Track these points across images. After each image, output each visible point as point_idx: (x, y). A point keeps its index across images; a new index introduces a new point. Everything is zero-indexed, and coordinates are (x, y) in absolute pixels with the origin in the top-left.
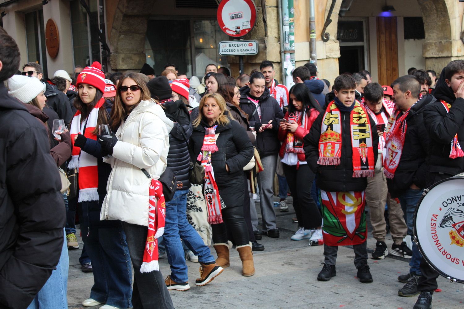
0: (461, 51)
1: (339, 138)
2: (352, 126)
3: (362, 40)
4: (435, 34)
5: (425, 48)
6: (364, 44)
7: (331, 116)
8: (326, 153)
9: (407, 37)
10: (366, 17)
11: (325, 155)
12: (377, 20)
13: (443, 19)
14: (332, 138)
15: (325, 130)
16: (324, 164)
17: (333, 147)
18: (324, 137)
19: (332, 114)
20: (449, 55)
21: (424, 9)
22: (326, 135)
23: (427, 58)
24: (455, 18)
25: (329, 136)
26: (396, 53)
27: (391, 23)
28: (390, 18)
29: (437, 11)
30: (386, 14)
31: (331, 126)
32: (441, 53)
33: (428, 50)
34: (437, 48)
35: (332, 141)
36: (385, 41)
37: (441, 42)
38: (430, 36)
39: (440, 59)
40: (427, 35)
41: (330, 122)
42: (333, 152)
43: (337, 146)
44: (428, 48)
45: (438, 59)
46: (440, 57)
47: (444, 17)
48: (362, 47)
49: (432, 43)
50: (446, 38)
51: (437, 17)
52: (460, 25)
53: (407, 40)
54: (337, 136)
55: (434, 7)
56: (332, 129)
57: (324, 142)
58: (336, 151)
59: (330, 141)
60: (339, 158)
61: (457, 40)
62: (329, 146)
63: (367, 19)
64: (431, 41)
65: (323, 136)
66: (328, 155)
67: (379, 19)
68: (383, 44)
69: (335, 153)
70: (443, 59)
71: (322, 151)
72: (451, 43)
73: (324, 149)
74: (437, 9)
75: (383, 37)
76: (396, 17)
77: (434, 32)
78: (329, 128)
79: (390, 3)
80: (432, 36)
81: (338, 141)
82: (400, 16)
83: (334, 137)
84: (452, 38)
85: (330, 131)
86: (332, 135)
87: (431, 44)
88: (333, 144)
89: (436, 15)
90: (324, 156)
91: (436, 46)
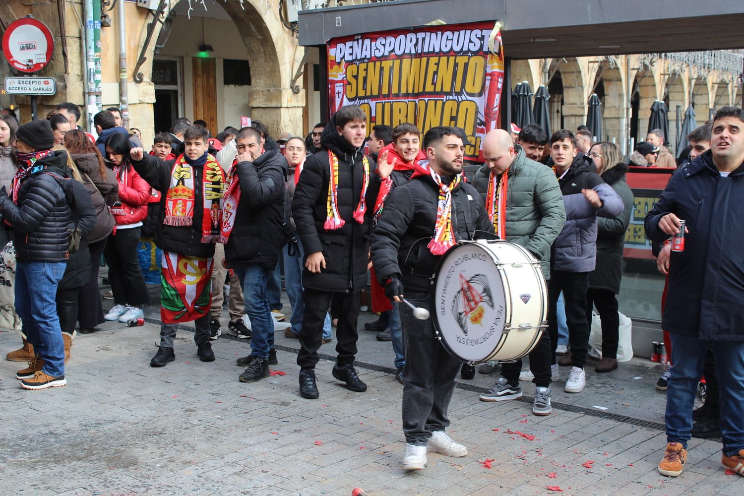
0: (291, 102)
1: (191, 195)
2: (204, 183)
3: (176, 84)
4: (262, 81)
5: (251, 95)
6: (178, 88)
7: (182, 169)
8: (176, 212)
9: (227, 82)
10: (180, 57)
11: (174, 213)
12: (193, 61)
13: (271, 64)
14: (183, 194)
15: (175, 184)
16: (174, 225)
17: (185, 205)
18: (174, 193)
19: (182, 167)
20: (279, 106)
21: (250, 51)
22: (176, 191)
23: (253, 108)
24: (285, 64)
25: (180, 192)
26: (215, 100)
27: (208, 65)
28: (207, 59)
29: (265, 55)
30: (203, 54)
31: (182, 180)
32: (269, 103)
33: (255, 99)
34: (265, 97)
35: (184, 198)
36: (202, 86)
37: (269, 90)
38: (257, 82)
39: (269, 110)
40: (253, 81)
41: (181, 176)
42: (184, 211)
43: (189, 204)
44: (255, 97)
45: (266, 109)
46: (268, 107)
47: (273, 62)
48: (176, 92)
49: (259, 90)
50: (275, 86)
51: (265, 61)
52: (291, 72)
53: (226, 86)
54: (189, 192)
55: (262, 50)
56: (183, 184)
57: (174, 198)
58: (188, 210)
59: (181, 197)
60: (191, 217)
61: (287, 89)
62: (180, 204)
63: (182, 58)
64: (258, 88)
65: (172, 191)
66: (179, 214)
67: (195, 60)
68: (200, 90)
69: (187, 212)
70: (272, 110)
71: (171, 209)
72: (280, 92)
73: (174, 207)
74: (265, 52)
75: (199, 81)
76: (215, 59)
77: (261, 79)
78: (181, 183)
79: (207, 43)
80: (259, 82)
81: (190, 198)
82: (219, 58)
83: (186, 193)
84: (282, 87)
85: (181, 186)
86: (184, 191)
87: (258, 92)
88: (185, 202)
89: (264, 59)
90: (173, 215)
91: (264, 95)
